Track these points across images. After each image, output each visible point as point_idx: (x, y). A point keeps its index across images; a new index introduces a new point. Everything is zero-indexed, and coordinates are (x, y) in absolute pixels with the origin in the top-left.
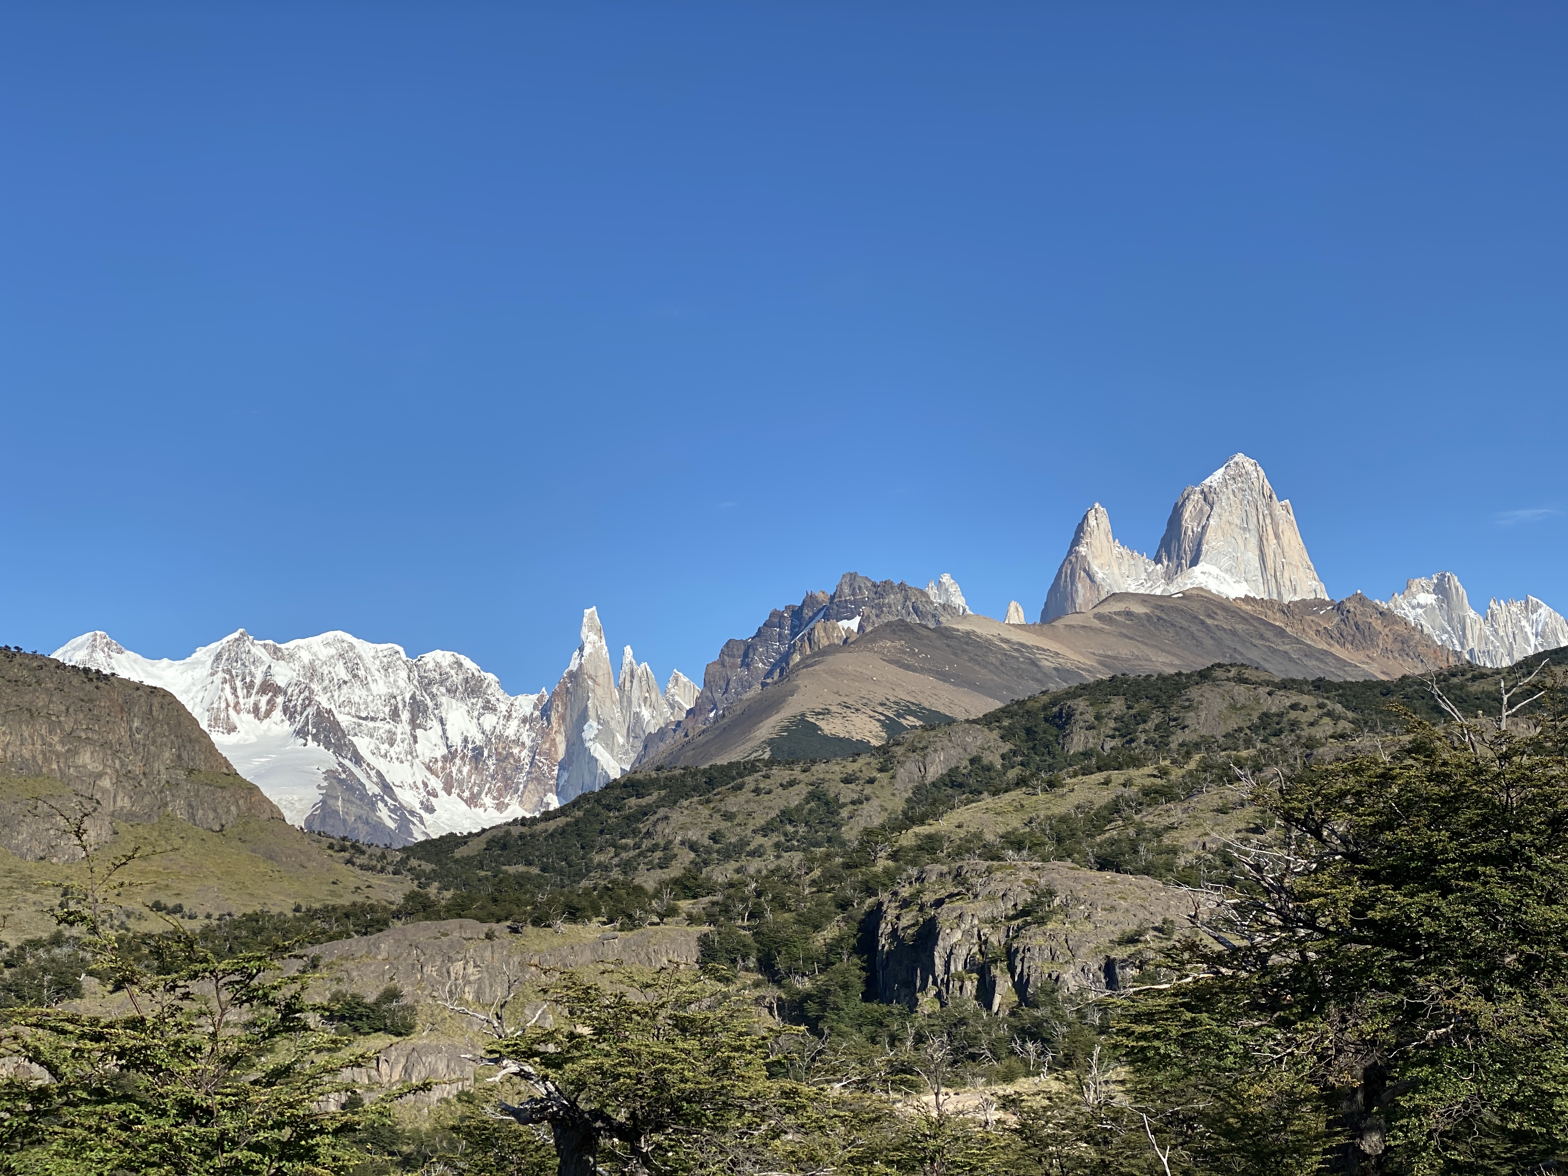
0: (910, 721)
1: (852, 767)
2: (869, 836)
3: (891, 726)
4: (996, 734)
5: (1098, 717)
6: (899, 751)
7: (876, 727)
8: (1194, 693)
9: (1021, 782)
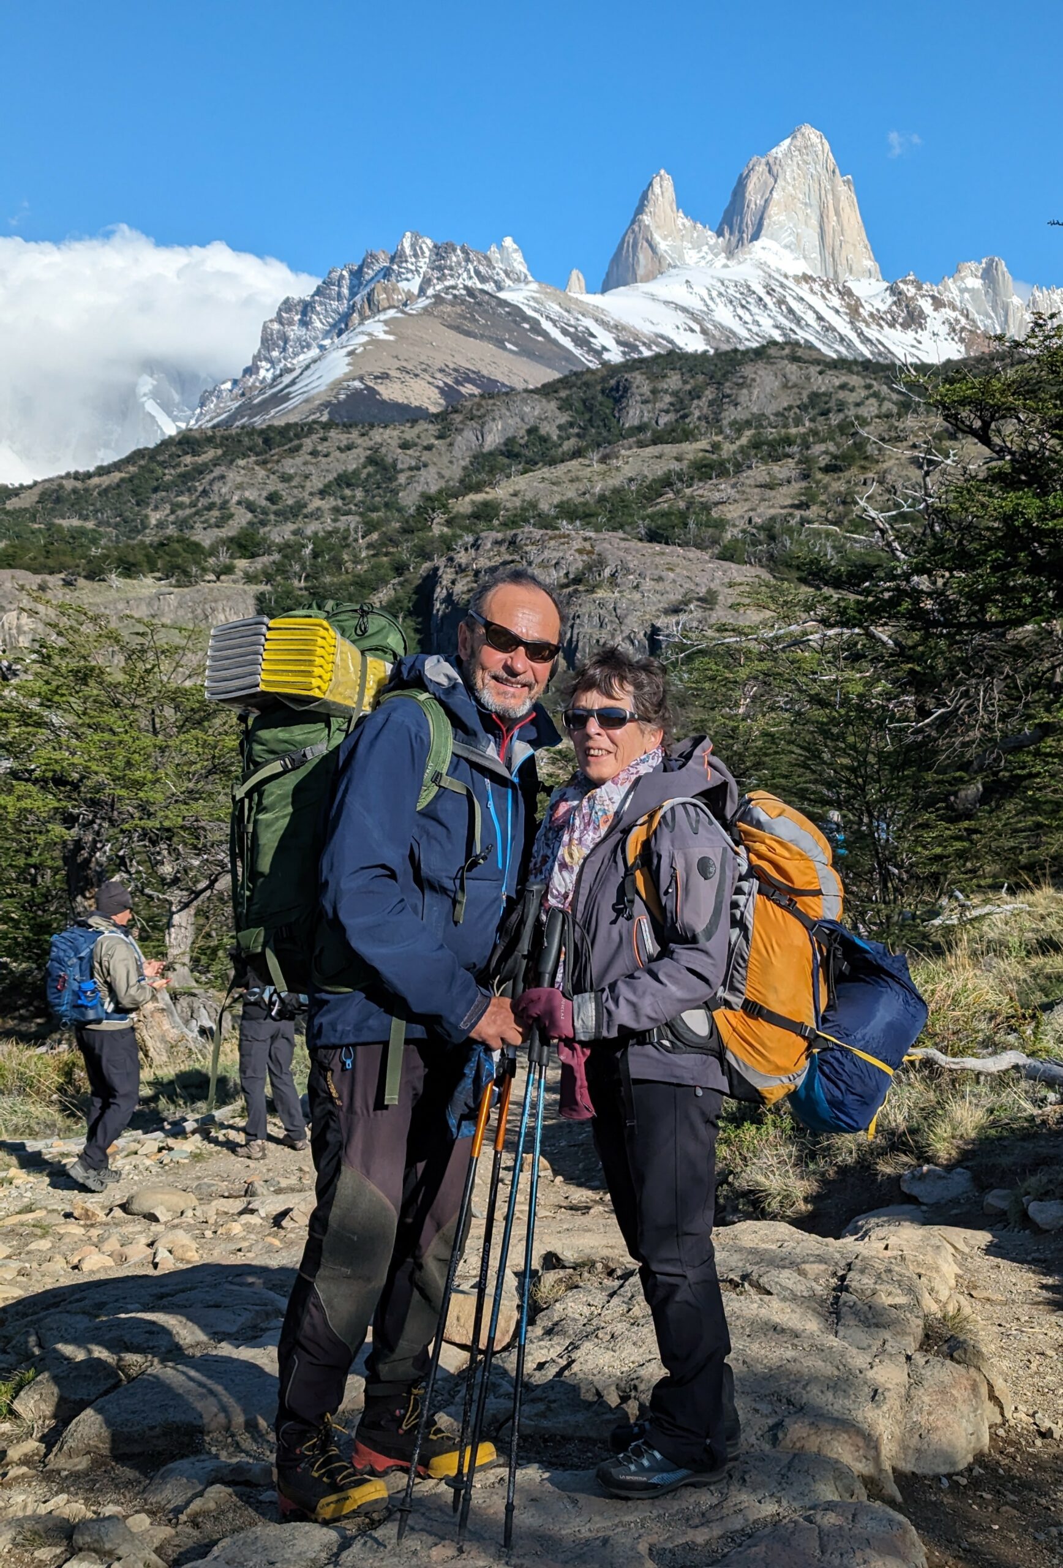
0: (468, 389)
1: (410, 434)
2: (431, 503)
3: (448, 392)
4: (553, 405)
5: (654, 392)
6: (458, 418)
7: (435, 394)
8: (748, 370)
9: (577, 454)
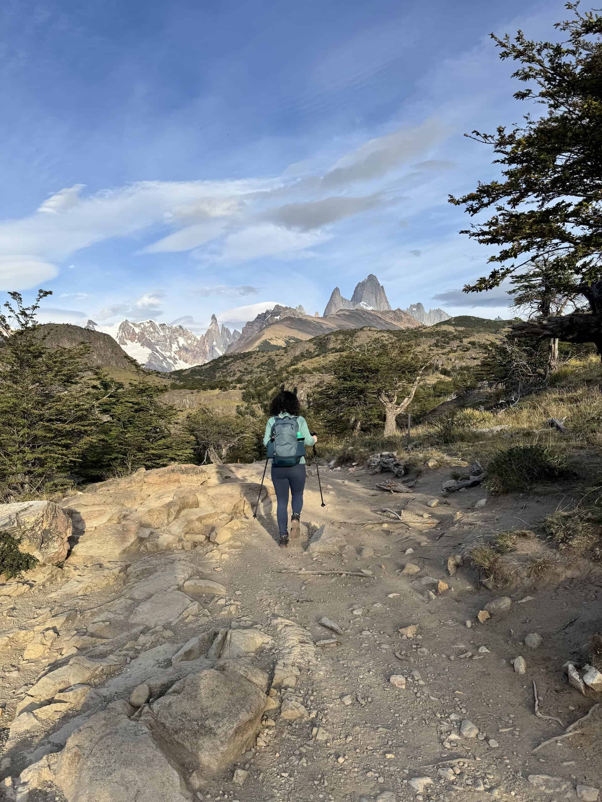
0: (292, 341)
1: (278, 352)
2: (282, 369)
3: (287, 342)
4: (312, 344)
5: (336, 340)
6: (289, 348)
7: (283, 342)
8: (359, 333)
9: (317, 356)
